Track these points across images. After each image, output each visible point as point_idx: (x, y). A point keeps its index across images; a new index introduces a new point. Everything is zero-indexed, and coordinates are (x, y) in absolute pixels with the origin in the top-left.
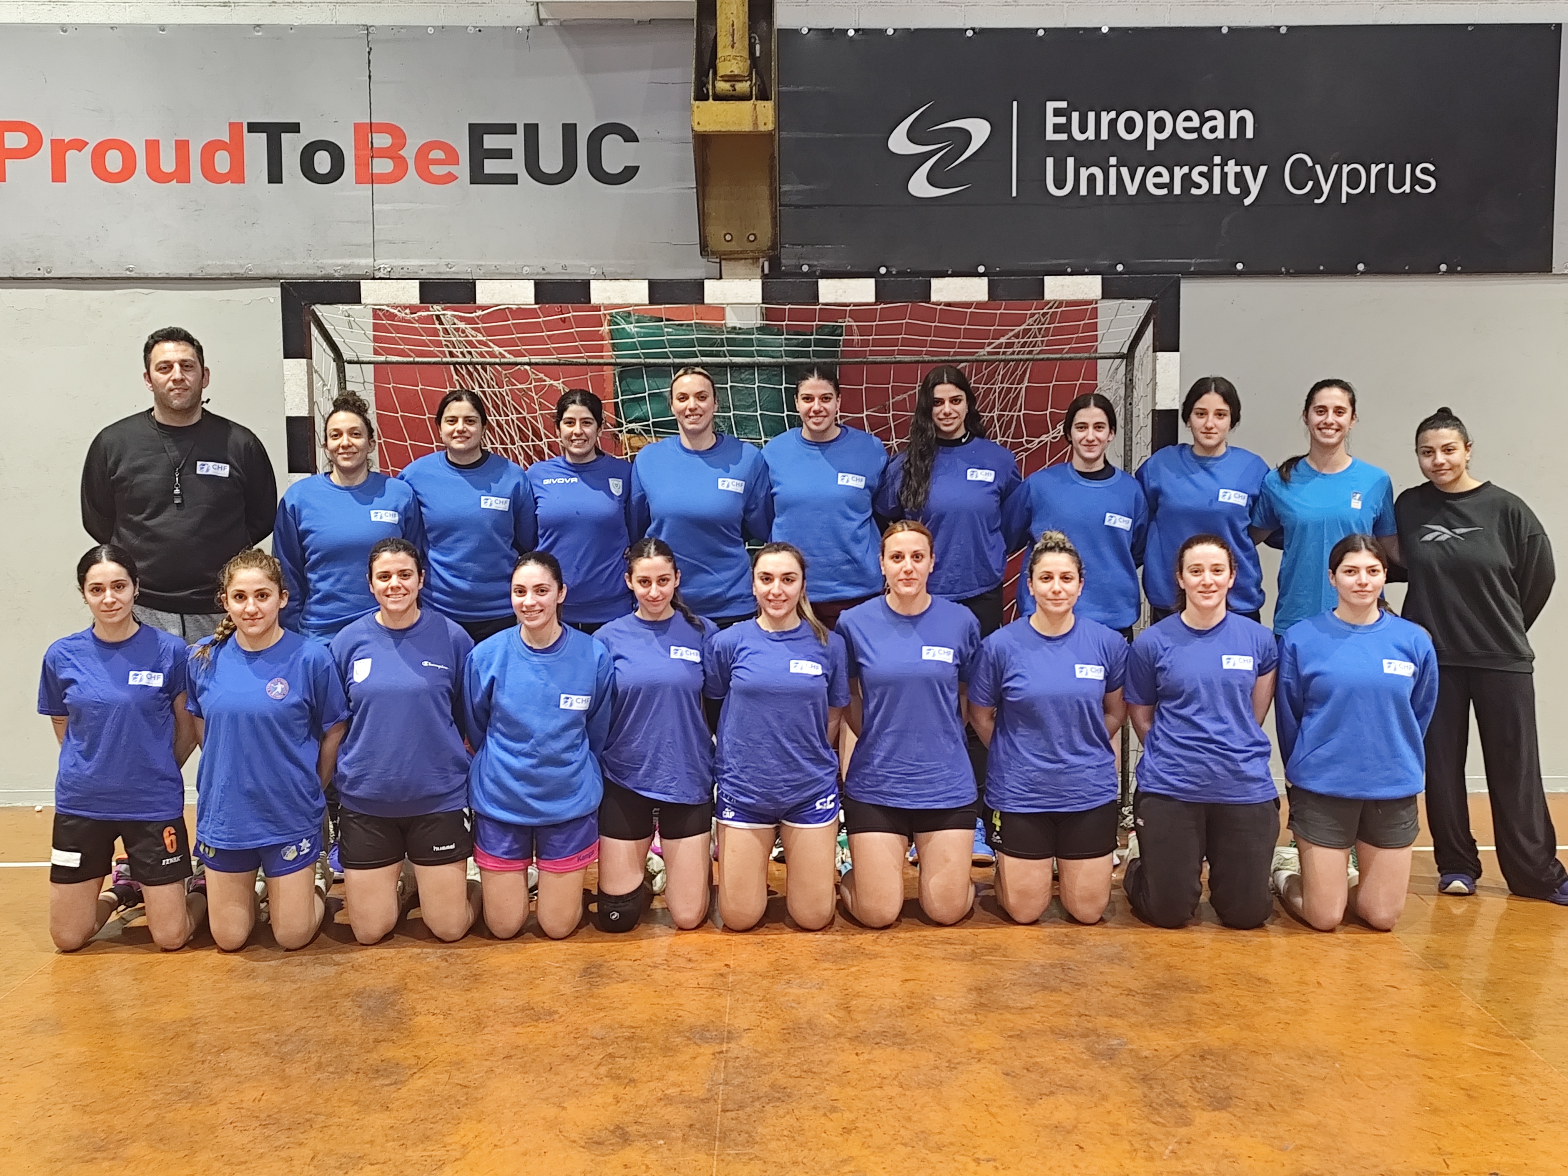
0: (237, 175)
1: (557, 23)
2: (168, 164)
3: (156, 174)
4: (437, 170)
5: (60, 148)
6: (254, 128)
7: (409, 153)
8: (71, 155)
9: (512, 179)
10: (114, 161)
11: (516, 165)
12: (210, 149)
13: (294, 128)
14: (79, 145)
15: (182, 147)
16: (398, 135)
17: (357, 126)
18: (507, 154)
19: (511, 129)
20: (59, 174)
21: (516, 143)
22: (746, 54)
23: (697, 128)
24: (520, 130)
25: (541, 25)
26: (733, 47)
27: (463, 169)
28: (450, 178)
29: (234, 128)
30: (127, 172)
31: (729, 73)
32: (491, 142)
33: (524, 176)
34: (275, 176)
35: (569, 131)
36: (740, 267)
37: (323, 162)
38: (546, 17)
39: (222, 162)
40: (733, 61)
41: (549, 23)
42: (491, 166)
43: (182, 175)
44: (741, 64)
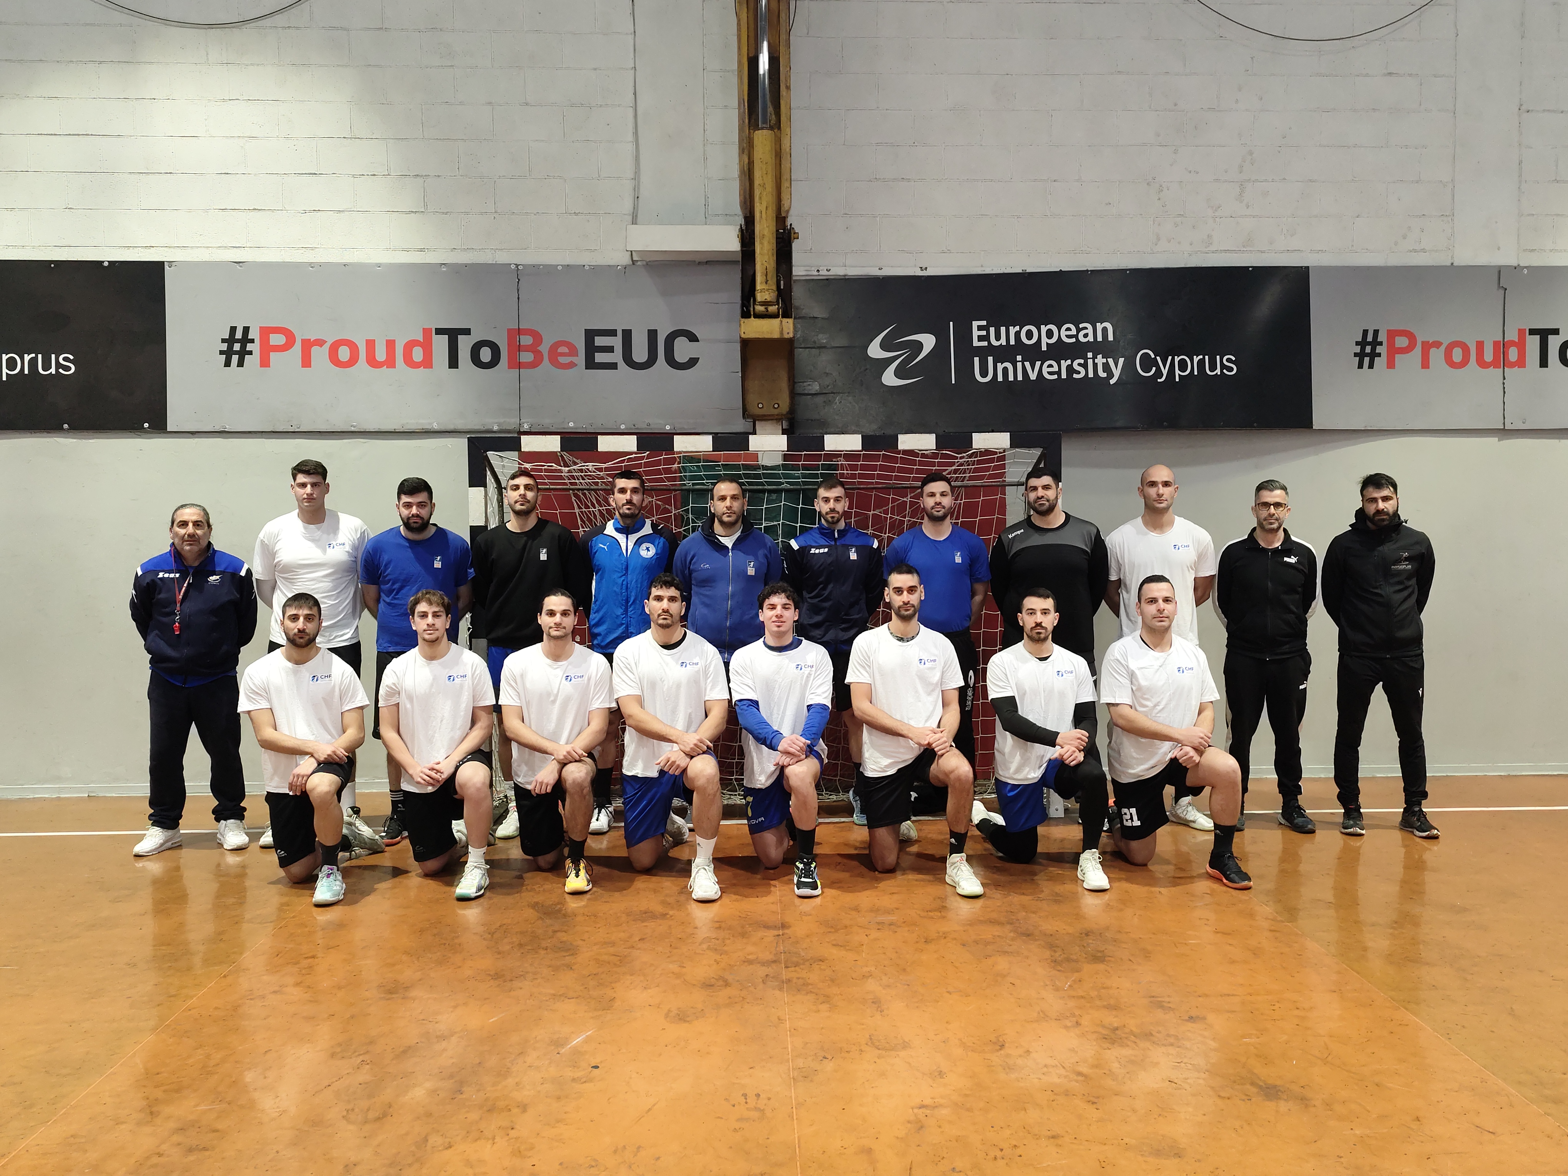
0: (427, 362)
1: (644, 263)
2: (381, 355)
3: (373, 362)
4: (563, 360)
5: (308, 345)
6: (439, 331)
7: (544, 348)
8: (315, 350)
9: (613, 366)
10: (344, 353)
11: (617, 356)
12: (410, 346)
13: (467, 332)
14: (320, 343)
15: (390, 345)
16: (537, 337)
17: (509, 331)
18: (610, 349)
19: (612, 333)
20: (306, 362)
21: (617, 342)
22: (774, 287)
23: (743, 336)
24: (620, 333)
25: (633, 264)
26: (766, 283)
27: (581, 359)
28: (571, 365)
29: (426, 332)
30: (353, 361)
31: (763, 300)
32: (599, 341)
33: (621, 364)
34: (453, 363)
35: (652, 335)
36: (769, 426)
37: (486, 355)
38: (637, 259)
39: (418, 354)
40: (767, 292)
41: (639, 263)
42: (600, 357)
43: (390, 362)
44: (772, 294)
